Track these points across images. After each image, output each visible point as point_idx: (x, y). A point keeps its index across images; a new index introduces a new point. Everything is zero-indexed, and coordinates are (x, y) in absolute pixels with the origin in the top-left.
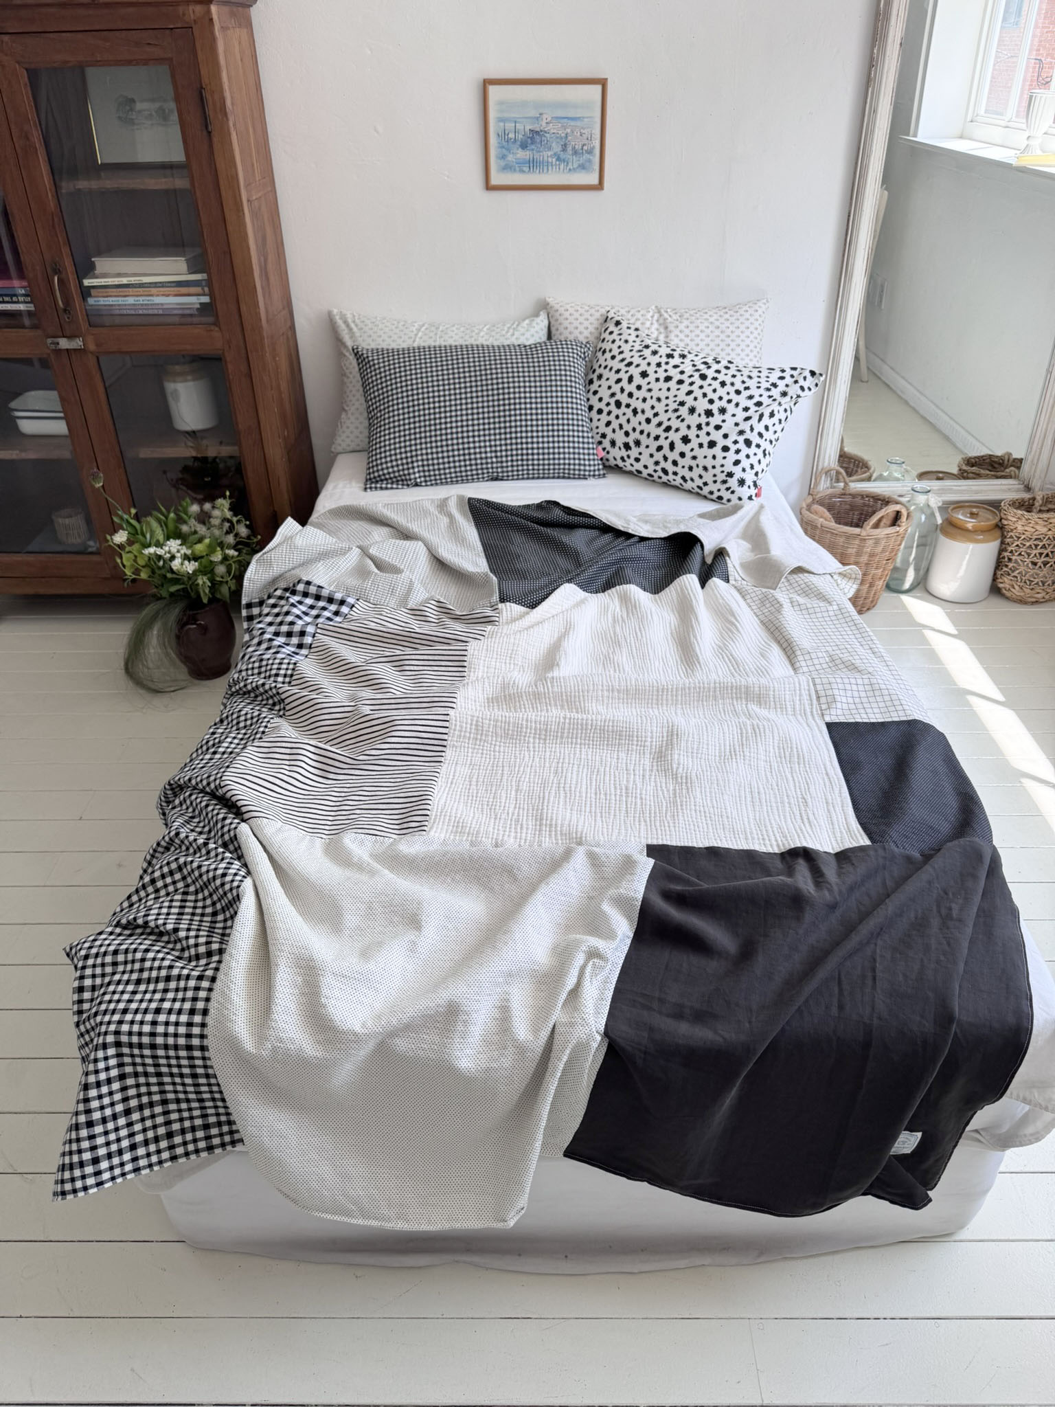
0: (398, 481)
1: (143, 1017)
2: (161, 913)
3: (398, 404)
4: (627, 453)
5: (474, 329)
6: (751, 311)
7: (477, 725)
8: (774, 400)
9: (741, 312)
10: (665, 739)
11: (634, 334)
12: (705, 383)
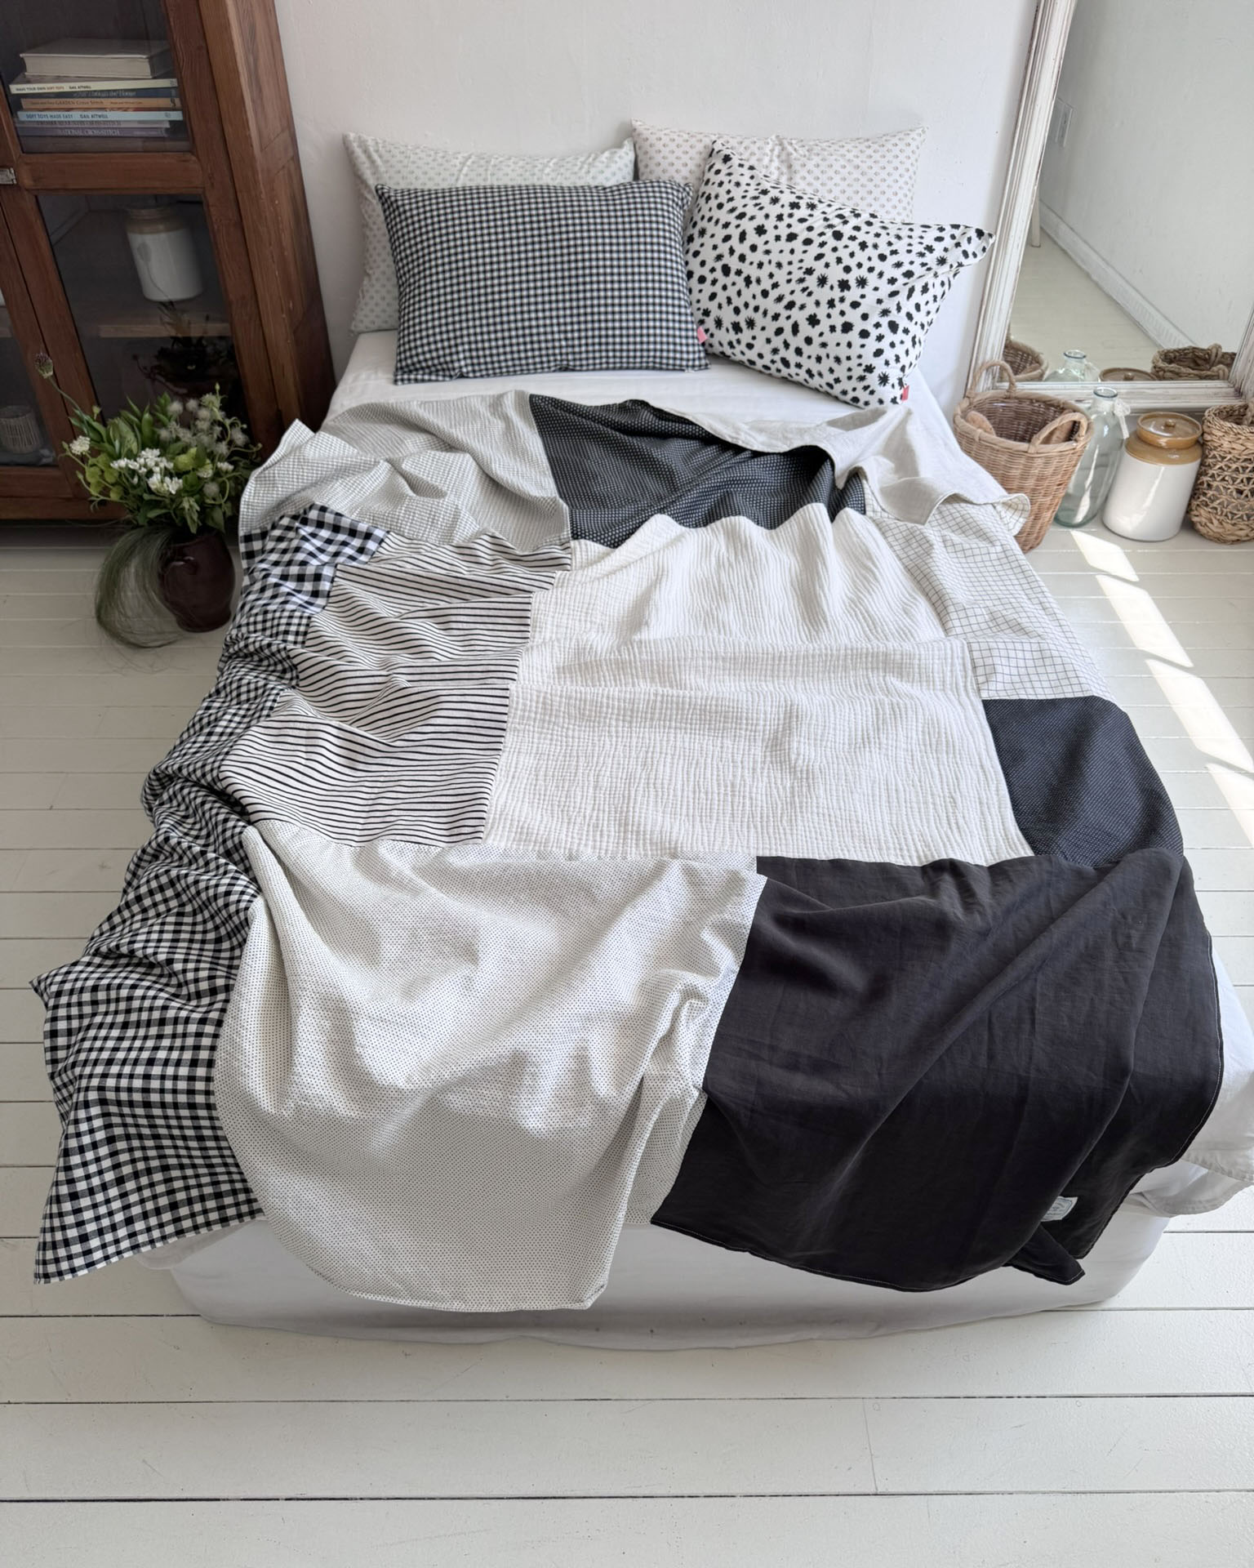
0: (437, 371)
1: (133, 1070)
2: (151, 940)
3: (437, 266)
4: (737, 337)
5: (536, 163)
6: (901, 145)
7: (544, 703)
8: (929, 269)
9: (889, 146)
10: (781, 722)
11: (748, 173)
12: (840, 244)
